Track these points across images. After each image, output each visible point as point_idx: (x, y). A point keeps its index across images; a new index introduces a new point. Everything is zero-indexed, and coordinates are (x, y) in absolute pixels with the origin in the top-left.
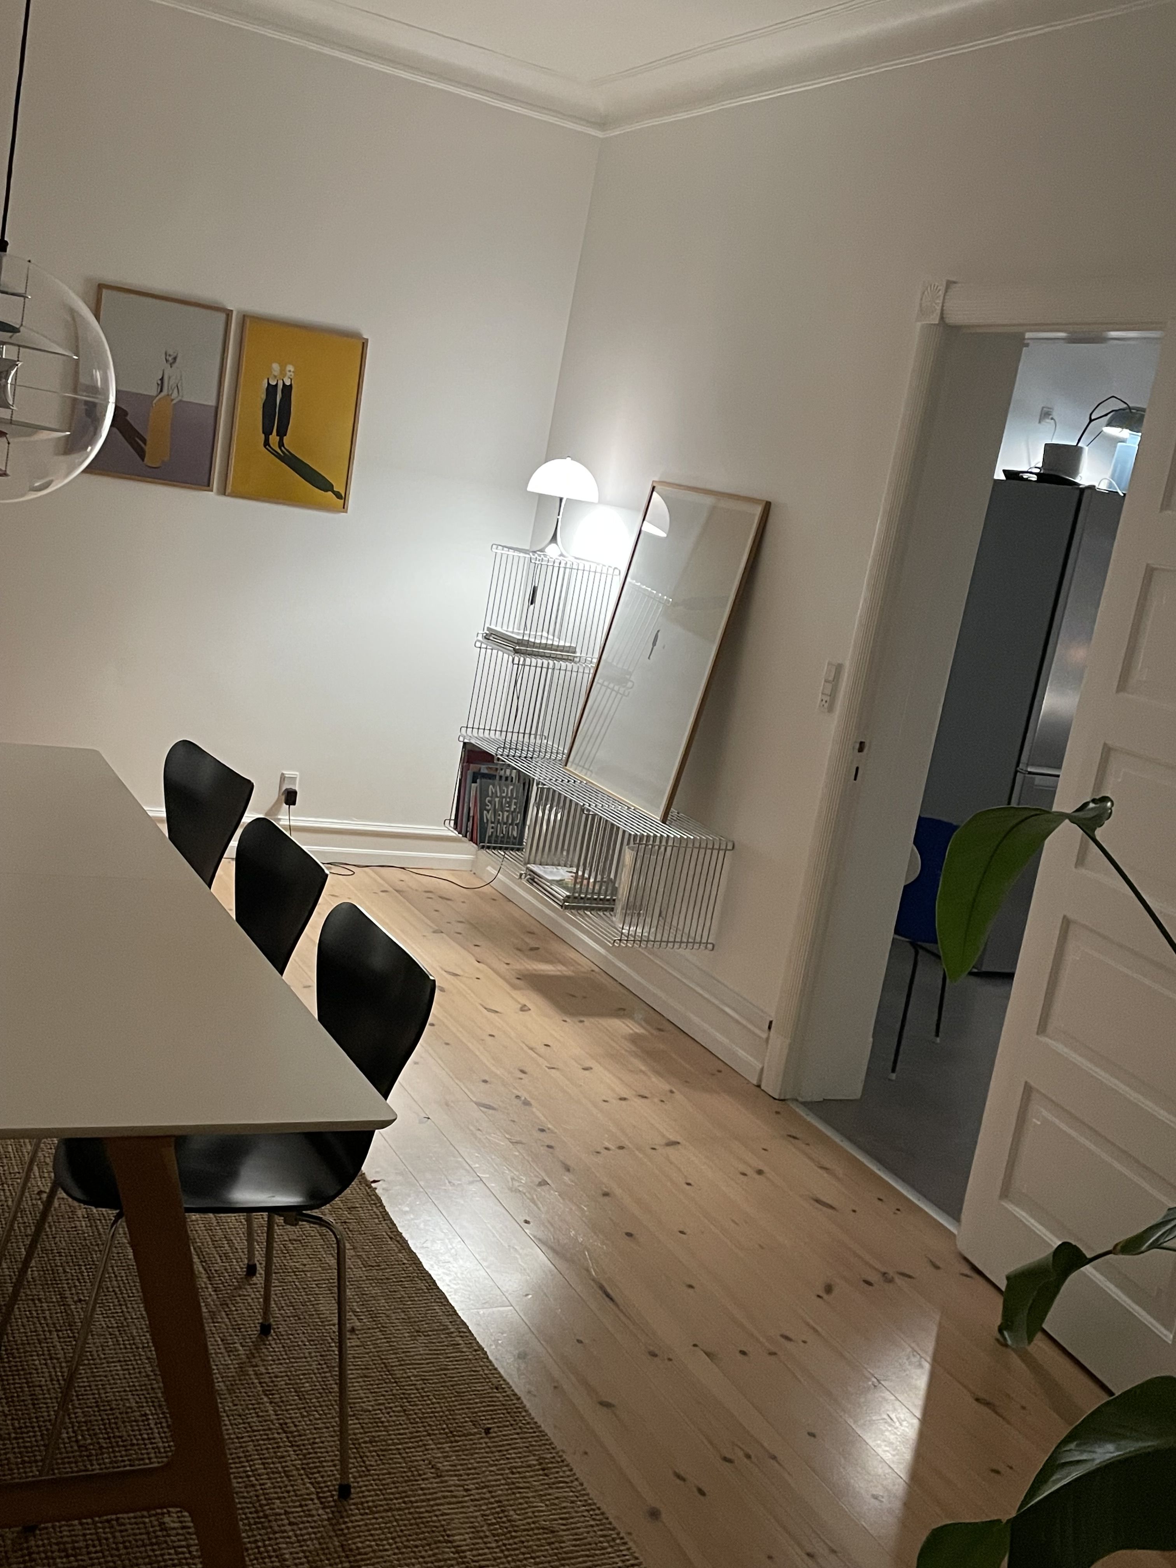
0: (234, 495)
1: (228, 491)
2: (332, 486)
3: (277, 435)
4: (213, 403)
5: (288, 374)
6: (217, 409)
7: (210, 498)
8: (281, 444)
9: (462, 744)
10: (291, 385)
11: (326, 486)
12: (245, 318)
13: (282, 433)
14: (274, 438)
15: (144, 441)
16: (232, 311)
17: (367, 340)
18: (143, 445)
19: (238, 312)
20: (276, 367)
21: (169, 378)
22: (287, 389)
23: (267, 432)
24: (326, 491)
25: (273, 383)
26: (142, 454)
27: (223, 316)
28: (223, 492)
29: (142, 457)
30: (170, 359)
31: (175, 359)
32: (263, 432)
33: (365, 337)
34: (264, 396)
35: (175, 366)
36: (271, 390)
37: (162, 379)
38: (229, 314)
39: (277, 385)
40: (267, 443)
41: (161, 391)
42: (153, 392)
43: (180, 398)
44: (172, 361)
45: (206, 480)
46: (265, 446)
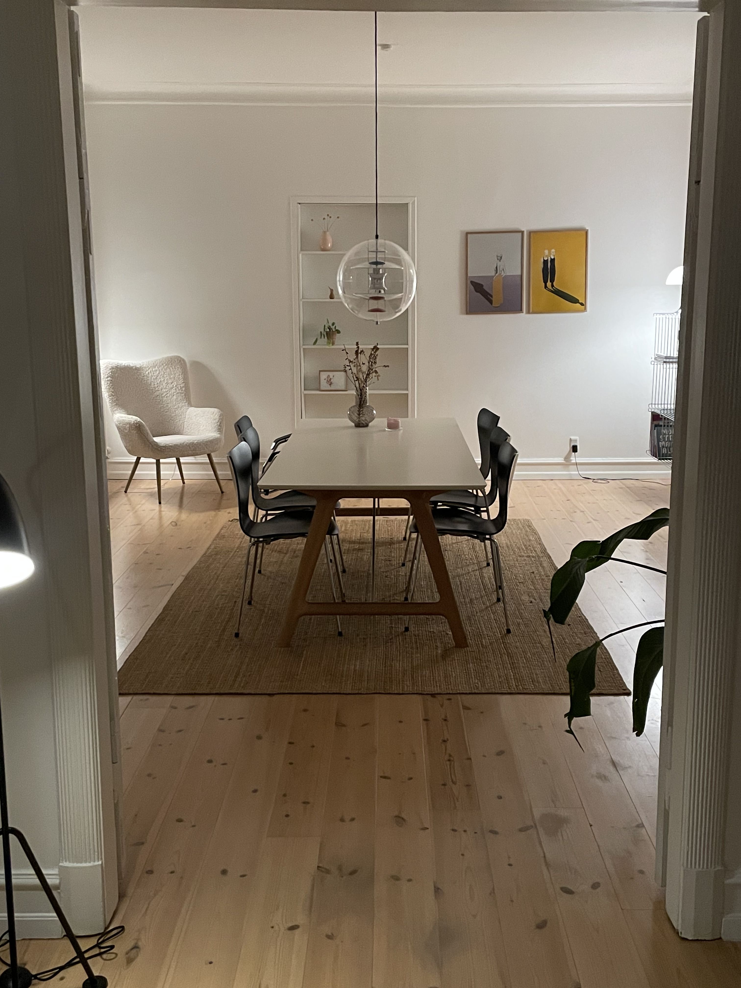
0: (534, 313)
1: (531, 311)
2: (579, 300)
3: (550, 282)
4: (520, 274)
5: (552, 253)
6: (522, 276)
7: (523, 316)
8: (552, 286)
9: (651, 413)
10: (554, 258)
11: (575, 301)
12: (530, 233)
13: (552, 281)
14: (549, 284)
15: (492, 296)
16: (524, 231)
17: (588, 230)
18: (491, 298)
19: (527, 231)
20: (546, 252)
21: (500, 266)
22: (553, 261)
23: (545, 282)
24: (576, 303)
25: (546, 259)
26: (491, 302)
27: (520, 234)
28: (528, 312)
29: (491, 303)
30: (499, 258)
31: (501, 258)
32: (544, 282)
33: (587, 229)
34: (542, 266)
35: (501, 261)
36: (545, 262)
37: (497, 268)
38: (522, 232)
39: (548, 260)
40: (546, 287)
41: (497, 273)
42: (493, 273)
43: (505, 274)
44: (500, 258)
45: (520, 308)
46: (545, 288)
